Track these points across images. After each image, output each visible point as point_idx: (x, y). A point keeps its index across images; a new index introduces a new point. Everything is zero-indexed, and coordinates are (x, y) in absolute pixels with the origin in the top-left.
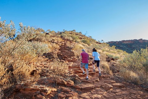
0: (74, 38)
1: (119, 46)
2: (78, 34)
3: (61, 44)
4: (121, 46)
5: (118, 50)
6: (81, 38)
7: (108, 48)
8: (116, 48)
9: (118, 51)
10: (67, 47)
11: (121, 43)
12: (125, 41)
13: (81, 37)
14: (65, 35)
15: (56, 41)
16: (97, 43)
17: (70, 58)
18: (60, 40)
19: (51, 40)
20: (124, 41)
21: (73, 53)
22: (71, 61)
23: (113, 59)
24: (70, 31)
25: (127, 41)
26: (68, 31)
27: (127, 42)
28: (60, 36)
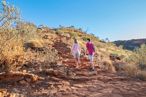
0: (71, 35)
1: (127, 47)
2: (77, 31)
3: (55, 40)
4: (130, 46)
5: (126, 50)
6: (81, 36)
7: (114, 48)
8: (123, 48)
9: (126, 52)
10: (63, 44)
11: (130, 42)
12: (135, 40)
13: (80, 34)
14: (61, 31)
15: (49, 37)
16: (101, 41)
17: (66, 54)
18: (55, 36)
19: (44, 35)
20: (133, 40)
21: (69, 49)
22: (67, 57)
23: (118, 58)
24: (67, 28)
25: (137, 40)
26: (65, 27)
27: (138, 42)
28: (55, 32)
